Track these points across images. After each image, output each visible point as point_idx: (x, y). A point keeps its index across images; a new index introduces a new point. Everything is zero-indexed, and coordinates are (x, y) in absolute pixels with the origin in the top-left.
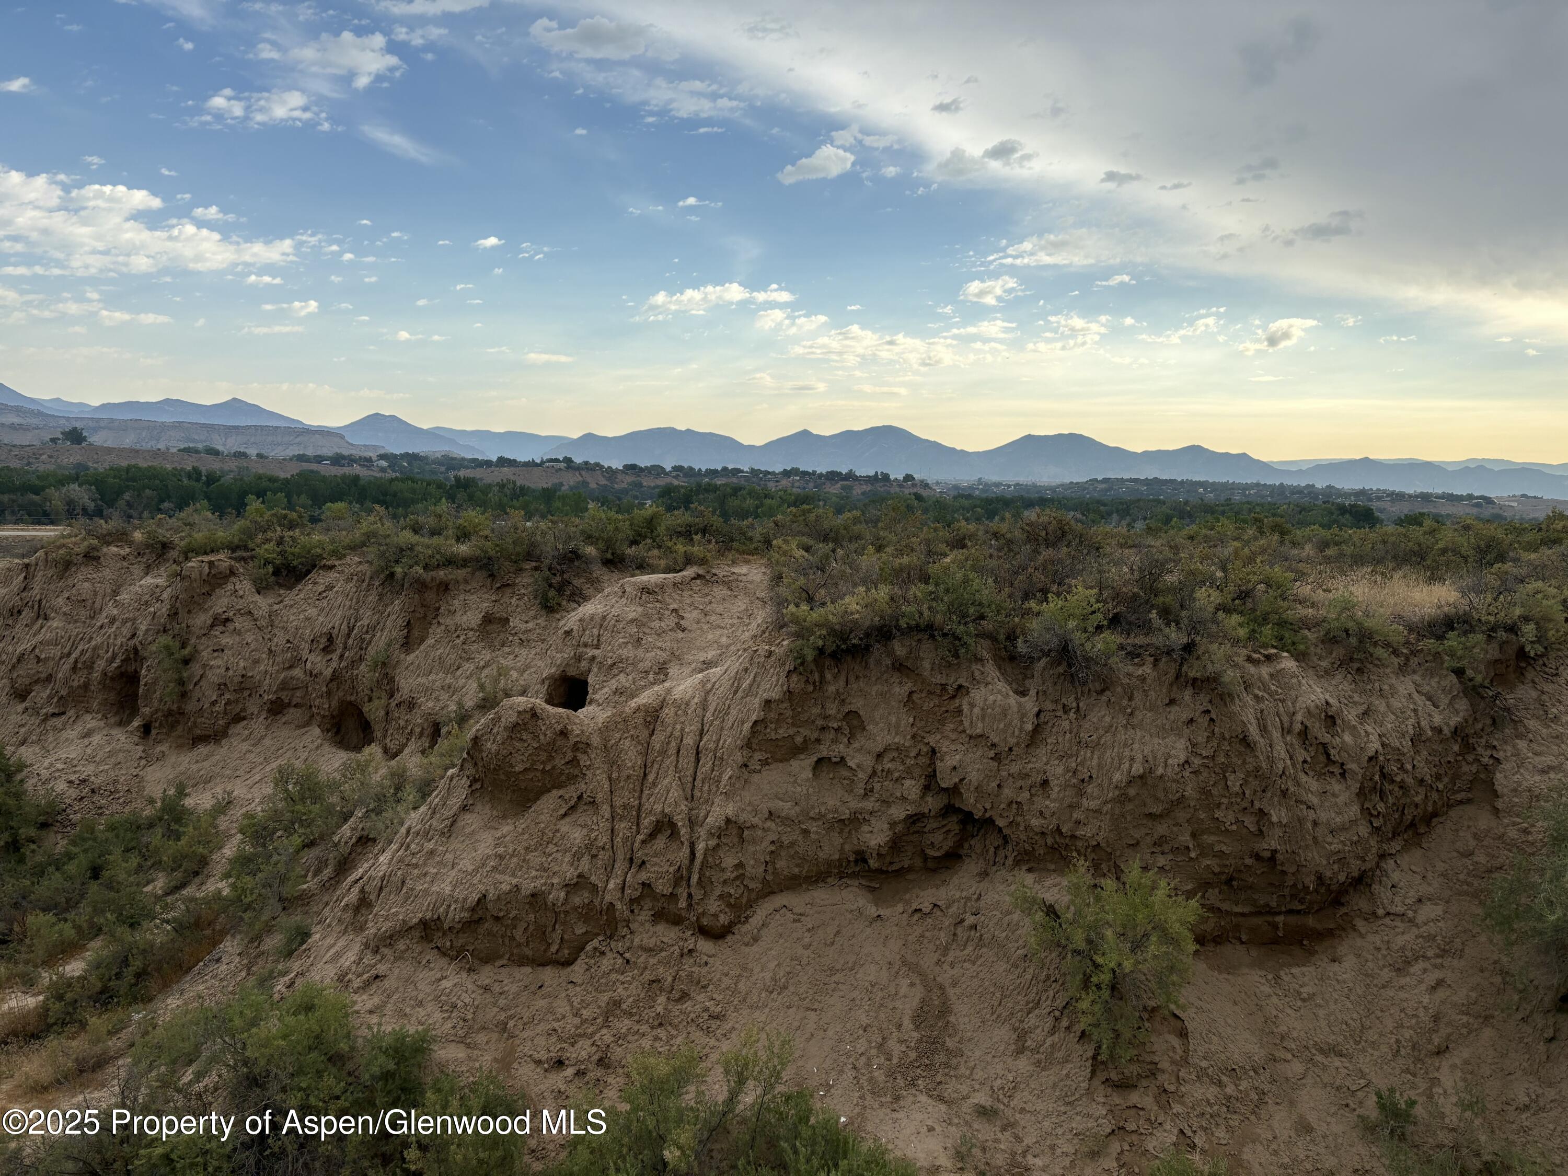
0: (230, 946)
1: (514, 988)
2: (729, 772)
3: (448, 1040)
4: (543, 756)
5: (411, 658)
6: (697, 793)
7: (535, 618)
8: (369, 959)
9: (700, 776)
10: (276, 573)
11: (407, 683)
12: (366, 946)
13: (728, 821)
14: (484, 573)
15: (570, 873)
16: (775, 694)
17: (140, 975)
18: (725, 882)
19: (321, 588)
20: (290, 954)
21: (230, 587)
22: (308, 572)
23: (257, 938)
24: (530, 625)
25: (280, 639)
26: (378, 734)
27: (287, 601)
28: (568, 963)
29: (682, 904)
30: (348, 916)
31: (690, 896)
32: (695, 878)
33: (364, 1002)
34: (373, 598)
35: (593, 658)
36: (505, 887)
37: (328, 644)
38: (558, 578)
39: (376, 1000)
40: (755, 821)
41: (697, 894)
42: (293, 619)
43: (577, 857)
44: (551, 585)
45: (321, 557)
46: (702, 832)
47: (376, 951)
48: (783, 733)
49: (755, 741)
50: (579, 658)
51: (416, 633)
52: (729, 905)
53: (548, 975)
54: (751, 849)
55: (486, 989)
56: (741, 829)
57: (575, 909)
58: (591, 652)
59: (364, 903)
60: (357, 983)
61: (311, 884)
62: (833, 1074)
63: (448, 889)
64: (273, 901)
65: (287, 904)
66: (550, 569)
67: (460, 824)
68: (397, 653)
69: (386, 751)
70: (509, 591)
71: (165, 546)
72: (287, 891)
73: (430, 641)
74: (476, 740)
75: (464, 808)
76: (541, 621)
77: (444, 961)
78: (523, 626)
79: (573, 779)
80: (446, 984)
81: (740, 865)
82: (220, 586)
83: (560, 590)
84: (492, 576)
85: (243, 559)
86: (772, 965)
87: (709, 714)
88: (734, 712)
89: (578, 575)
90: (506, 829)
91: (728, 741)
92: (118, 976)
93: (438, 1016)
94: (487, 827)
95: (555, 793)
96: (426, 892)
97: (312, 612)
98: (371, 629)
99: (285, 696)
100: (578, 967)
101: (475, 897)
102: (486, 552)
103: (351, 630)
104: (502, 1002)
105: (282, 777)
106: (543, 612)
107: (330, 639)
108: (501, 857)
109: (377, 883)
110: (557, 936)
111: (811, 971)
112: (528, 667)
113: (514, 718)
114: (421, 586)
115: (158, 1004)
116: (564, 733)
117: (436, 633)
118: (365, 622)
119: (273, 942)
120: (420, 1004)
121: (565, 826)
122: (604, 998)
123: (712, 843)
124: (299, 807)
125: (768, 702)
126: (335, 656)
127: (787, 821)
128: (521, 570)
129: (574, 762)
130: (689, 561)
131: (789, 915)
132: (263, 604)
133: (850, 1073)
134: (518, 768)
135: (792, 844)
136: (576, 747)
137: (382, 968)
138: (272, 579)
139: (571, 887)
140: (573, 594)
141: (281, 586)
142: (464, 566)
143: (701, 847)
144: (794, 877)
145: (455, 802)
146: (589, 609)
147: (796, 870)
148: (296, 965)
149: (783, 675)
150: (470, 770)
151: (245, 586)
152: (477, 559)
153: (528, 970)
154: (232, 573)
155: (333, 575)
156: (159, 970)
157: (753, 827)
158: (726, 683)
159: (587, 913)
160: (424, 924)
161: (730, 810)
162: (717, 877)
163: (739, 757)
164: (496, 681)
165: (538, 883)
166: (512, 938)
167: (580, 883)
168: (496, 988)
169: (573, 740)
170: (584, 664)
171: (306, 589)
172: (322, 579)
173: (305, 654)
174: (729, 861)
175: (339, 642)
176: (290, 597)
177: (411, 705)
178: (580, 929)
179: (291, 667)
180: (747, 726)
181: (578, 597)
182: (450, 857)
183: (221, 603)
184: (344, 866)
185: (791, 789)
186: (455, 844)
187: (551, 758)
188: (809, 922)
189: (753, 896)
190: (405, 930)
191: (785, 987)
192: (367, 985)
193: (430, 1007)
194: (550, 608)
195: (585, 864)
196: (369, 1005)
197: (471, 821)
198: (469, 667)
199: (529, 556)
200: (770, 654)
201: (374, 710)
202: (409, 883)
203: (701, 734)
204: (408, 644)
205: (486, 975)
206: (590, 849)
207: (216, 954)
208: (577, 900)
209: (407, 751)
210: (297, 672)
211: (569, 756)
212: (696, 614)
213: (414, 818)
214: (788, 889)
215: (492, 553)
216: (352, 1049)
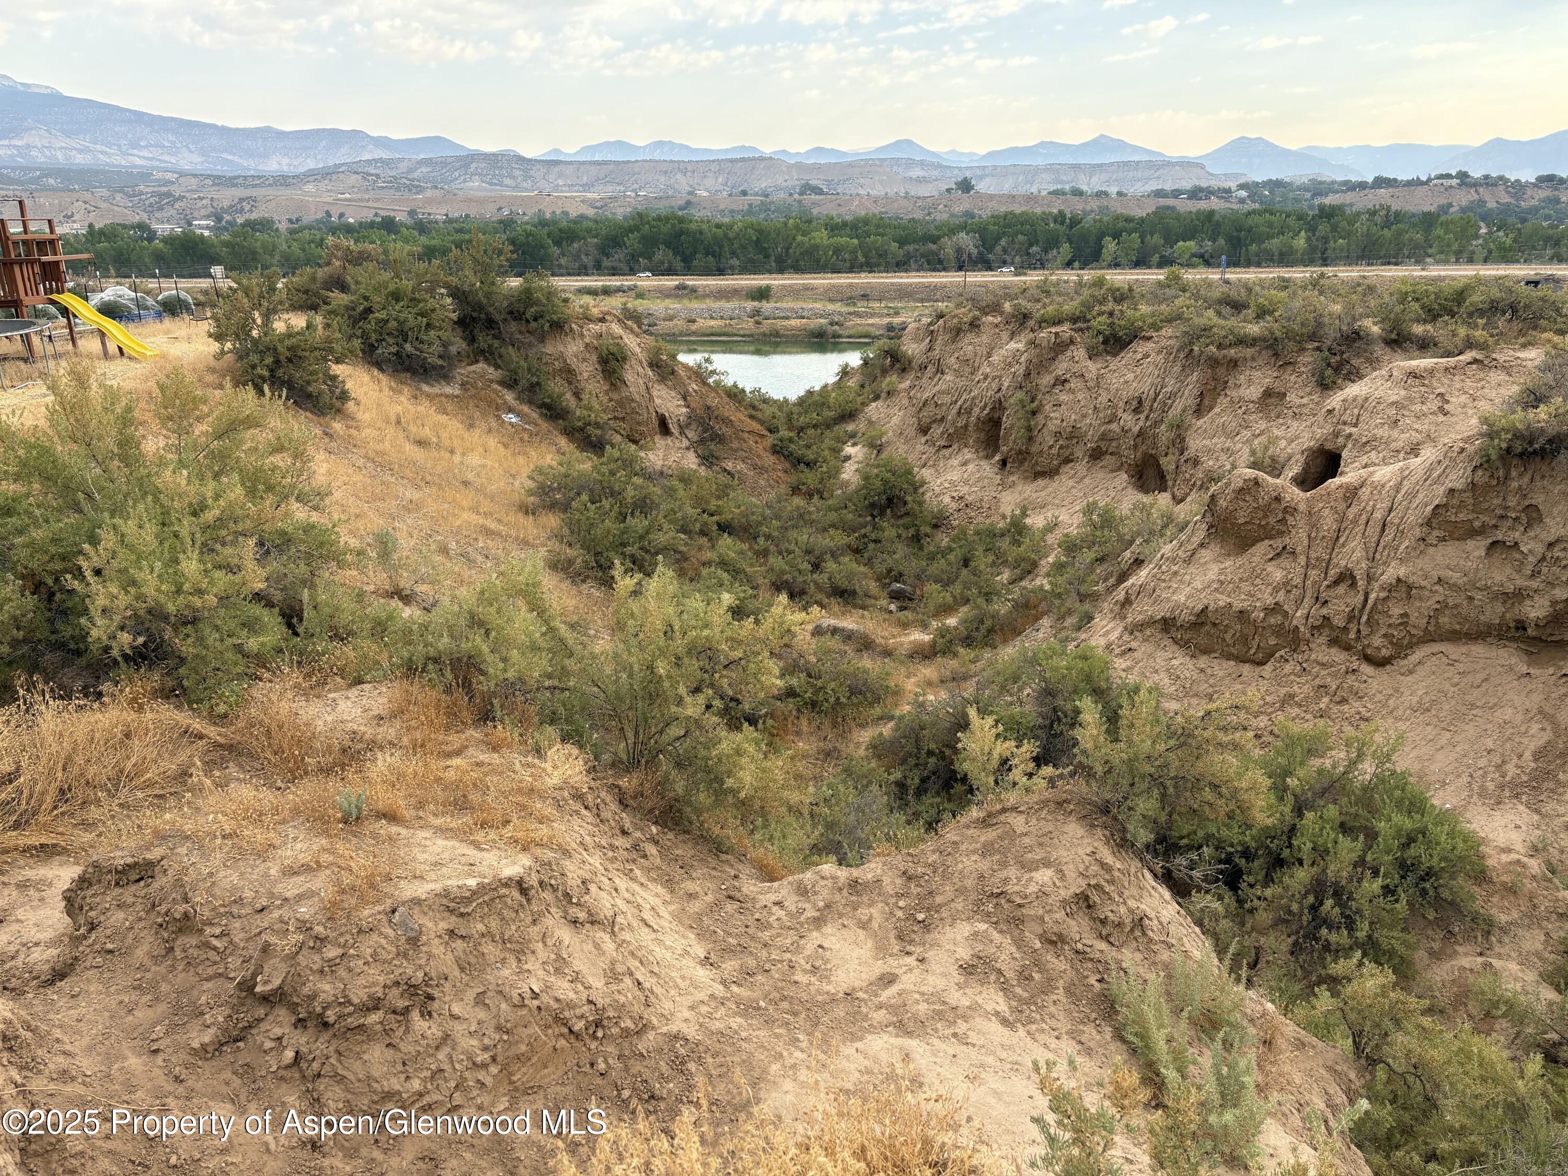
0: (1046, 622)
1: (1221, 673)
2: (1407, 543)
3: (1171, 697)
4: (1260, 514)
5: (1200, 423)
6: (1378, 556)
7: (1310, 394)
8: (1126, 637)
9: (1382, 543)
10: (1105, 342)
11: (1195, 444)
12: (1126, 628)
13: (1399, 580)
14: (1271, 353)
15: (1270, 601)
16: (1459, 485)
17: (990, 631)
18: (1390, 625)
19: (1139, 356)
20: (1079, 629)
21: (1069, 353)
22: (1131, 342)
23: (1062, 618)
24: (1305, 401)
25: (1103, 399)
26: (1170, 483)
27: (1112, 367)
28: (1261, 663)
29: (1352, 635)
30: (1117, 609)
31: (1359, 631)
32: (1364, 618)
33: (1120, 663)
34: (1177, 369)
35: (1350, 435)
36: (1221, 603)
37: (1138, 406)
38: (1338, 358)
39: (1128, 663)
40: (1424, 583)
41: (1365, 631)
42: (1114, 382)
43: (1276, 590)
44: (1329, 365)
45: (1141, 329)
46: (1376, 586)
47: (1131, 633)
48: (1462, 516)
49: (1435, 521)
50: (1336, 435)
51: (1206, 402)
52: (1391, 643)
53: (1246, 669)
54: (1418, 604)
55: (1202, 670)
56: (1410, 587)
57: (1271, 626)
58: (1348, 430)
59: (1127, 602)
60: (1117, 651)
61: (1100, 587)
62: (1451, 777)
63: (1183, 599)
64: (1074, 595)
65: (1082, 598)
66: (1330, 350)
67: (1197, 556)
68: (1189, 418)
69: (1174, 497)
70: (1290, 368)
71: (1026, 316)
72: (1083, 589)
73: (1217, 410)
74: (1213, 497)
75: (1202, 545)
76: (1315, 397)
77: (1175, 648)
78: (1298, 401)
79: (1281, 533)
80: (1174, 662)
81: (1405, 615)
82: (1062, 352)
83: (1337, 369)
84: (1276, 355)
85: (1081, 330)
86: (1420, 693)
87: (1400, 496)
88: (1420, 496)
89: (1358, 355)
90: (1228, 563)
91: (1411, 518)
92: (977, 629)
93: (1166, 681)
94: (1216, 560)
95: (1267, 542)
96: (1168, 599)
97: (1130, 376)
98: (1173, 395)
99: (1102, 444)
100: (1268, 667)
101: (1200, 607)
102: (1272, 333)
103: (1157, 395)
104: (1212, 681)
105: (1089, 510)
106: (1318, 389)
107: (1140, 402)
108: (1222, 583)
109: (1137, 588)
110: (1255, 644)
111: (1453, 702)
112: (1297, 437)
113: (1240, 484)
114: (1214, 363)
115: (999, 650)
116: (1278, 499)
117: (1223, 402)
118: (1169, 389)
119: (1070, 621)
120: (1156, 672)
121: (1270, 567)
122: (1283, 691)
123: (1383, 595)
124: (1098, 533)
125: (1452, 491)
126: (1143, 416)
127: (1454, 587)
128: (1304, 349)
129: (1283, 521)
130: (1470, 344)
131: (1444, 659)
132: (1092, 368)
133: (1465, 779)
134: (1242, 521)
135: (1456, 606)
136: (1285, 510)
137: (1134, 645)
138: (1101, 347)
139: (1270, 611)
140: (1350, 373)
141: (1108, 353)
142: (1253, 345)
143: (1373, 596)
144: (1455, 632)
145: (1196, 540)
146: (1354, 390)
147: (1458, 627)
148: (1083, 636)
149: (1469, 470)
150: (1209, 519)
151: (1080, 353)
152: (1265, 340)
153: (1232, 663)
154: (1072, 342)
155: (1150, 345)
156: (1002, 630)
157: (1422, 588)
158: (1421, 472)
159: (1279, 631)
160: (1164, 619)
161: (1402, 572)
162: (1382, 620)
163: (1418, 532)
164: (1266, 448)
165: (1246, 604)
166: (1224, 640)
167: (1275, 609)
168: (1209, 671)
169: (1284, 505)
170: (1341, 440)
171: (1128, 356)
172: (1141, 348)
173: (1120, 413)
174: (1396, 611)
175: (1147, 404)
176: (1115, 363)
177: (1196, 462)
178: (1272, 641)
179: (1110, 422)
180: (1430, 508)
181: (1354, 375)
182: (1187, 577)
183: (1062, 367)
184: (1123, 577)
185: (1462, 562)
186: (1192, 569)
187: (1266, 516)
188: (1461, 667)
189: (1415, 640)
190: (1151, 622)
191: (1428, 710)
192: (1123, 653)
193: (1163, 675)
194: (1325, 386)
195: (1281, 596)
196: (1124, 666)
197: (1206, 555)
198: (1247, 434)
199: (1313, 337)
200: (1463, 450)
201: (1168, 463)
202: (1158, 592)
203: (1390, 511)
204: (1199, 411)
205: (1203, 662)
206: (1286, 586)
207: (1036, 626)
208: (1272, 621)
209: (1189, 499)
210: (1114, 426)
211: (1280, 516)
212: (1463, 398)
213: (1167, 549)
214: (1448, 640)
215: (1278, 334)
216: (1109, 688)
